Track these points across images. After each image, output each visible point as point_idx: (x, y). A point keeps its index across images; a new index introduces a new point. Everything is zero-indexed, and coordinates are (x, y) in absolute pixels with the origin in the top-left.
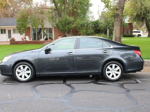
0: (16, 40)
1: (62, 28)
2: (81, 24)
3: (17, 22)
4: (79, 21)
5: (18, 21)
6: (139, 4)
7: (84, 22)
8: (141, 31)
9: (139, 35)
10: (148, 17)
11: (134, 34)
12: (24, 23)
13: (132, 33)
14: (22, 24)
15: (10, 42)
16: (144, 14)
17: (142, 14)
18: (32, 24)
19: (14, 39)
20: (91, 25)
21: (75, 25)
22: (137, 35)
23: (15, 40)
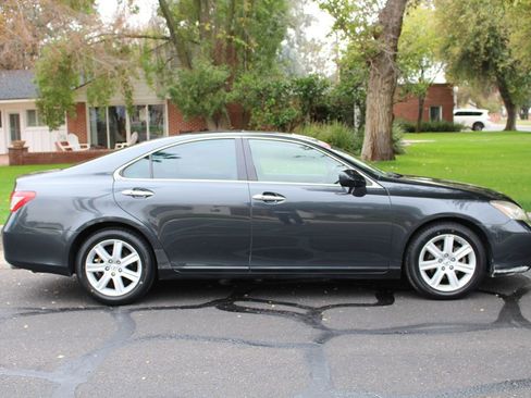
0: (30, 151)
1: (191, 106)
2: (258, 91)
3: (37, 86)
4: (249, 79)
5: (41, 82)
6: (470, 16)
7: (269, 81)
8: (485, 112)
9: (478, 126)
10: (502, 61)
11: (457, 120)
12: (60, 89)
13: (452, 120)
14: (54, 92)
15: (9, 154)
16: (488, 51)
17: (482, 50)
18: (88, 93)
19: (25, 146)
20: (291, 93)
21: (235, 94)
22: (471, 125)
23: (26, 149)
